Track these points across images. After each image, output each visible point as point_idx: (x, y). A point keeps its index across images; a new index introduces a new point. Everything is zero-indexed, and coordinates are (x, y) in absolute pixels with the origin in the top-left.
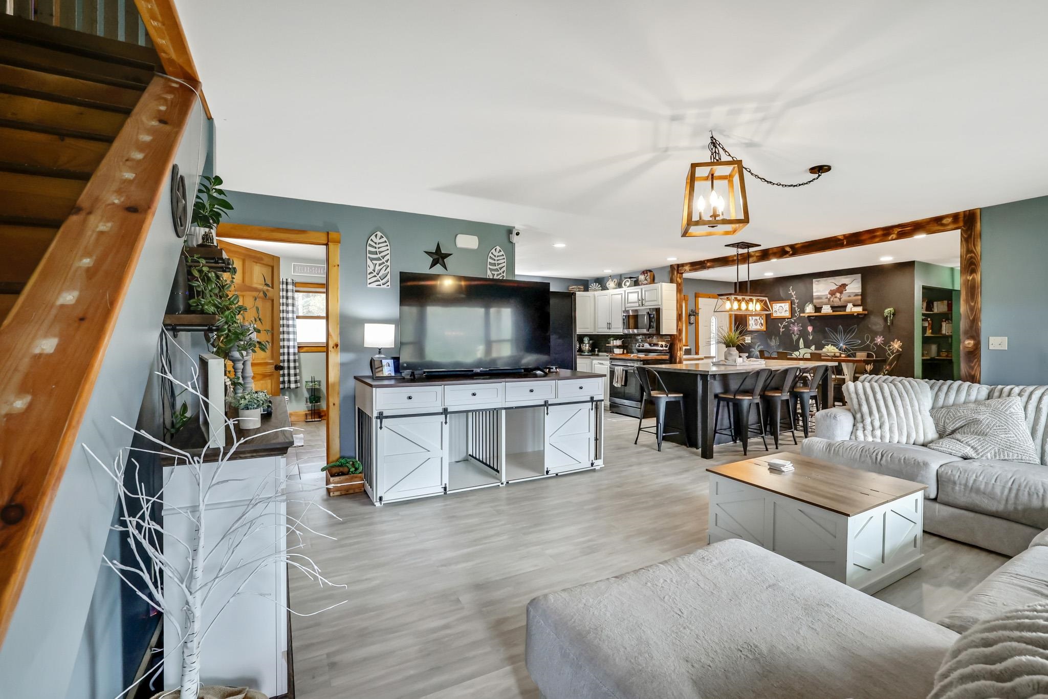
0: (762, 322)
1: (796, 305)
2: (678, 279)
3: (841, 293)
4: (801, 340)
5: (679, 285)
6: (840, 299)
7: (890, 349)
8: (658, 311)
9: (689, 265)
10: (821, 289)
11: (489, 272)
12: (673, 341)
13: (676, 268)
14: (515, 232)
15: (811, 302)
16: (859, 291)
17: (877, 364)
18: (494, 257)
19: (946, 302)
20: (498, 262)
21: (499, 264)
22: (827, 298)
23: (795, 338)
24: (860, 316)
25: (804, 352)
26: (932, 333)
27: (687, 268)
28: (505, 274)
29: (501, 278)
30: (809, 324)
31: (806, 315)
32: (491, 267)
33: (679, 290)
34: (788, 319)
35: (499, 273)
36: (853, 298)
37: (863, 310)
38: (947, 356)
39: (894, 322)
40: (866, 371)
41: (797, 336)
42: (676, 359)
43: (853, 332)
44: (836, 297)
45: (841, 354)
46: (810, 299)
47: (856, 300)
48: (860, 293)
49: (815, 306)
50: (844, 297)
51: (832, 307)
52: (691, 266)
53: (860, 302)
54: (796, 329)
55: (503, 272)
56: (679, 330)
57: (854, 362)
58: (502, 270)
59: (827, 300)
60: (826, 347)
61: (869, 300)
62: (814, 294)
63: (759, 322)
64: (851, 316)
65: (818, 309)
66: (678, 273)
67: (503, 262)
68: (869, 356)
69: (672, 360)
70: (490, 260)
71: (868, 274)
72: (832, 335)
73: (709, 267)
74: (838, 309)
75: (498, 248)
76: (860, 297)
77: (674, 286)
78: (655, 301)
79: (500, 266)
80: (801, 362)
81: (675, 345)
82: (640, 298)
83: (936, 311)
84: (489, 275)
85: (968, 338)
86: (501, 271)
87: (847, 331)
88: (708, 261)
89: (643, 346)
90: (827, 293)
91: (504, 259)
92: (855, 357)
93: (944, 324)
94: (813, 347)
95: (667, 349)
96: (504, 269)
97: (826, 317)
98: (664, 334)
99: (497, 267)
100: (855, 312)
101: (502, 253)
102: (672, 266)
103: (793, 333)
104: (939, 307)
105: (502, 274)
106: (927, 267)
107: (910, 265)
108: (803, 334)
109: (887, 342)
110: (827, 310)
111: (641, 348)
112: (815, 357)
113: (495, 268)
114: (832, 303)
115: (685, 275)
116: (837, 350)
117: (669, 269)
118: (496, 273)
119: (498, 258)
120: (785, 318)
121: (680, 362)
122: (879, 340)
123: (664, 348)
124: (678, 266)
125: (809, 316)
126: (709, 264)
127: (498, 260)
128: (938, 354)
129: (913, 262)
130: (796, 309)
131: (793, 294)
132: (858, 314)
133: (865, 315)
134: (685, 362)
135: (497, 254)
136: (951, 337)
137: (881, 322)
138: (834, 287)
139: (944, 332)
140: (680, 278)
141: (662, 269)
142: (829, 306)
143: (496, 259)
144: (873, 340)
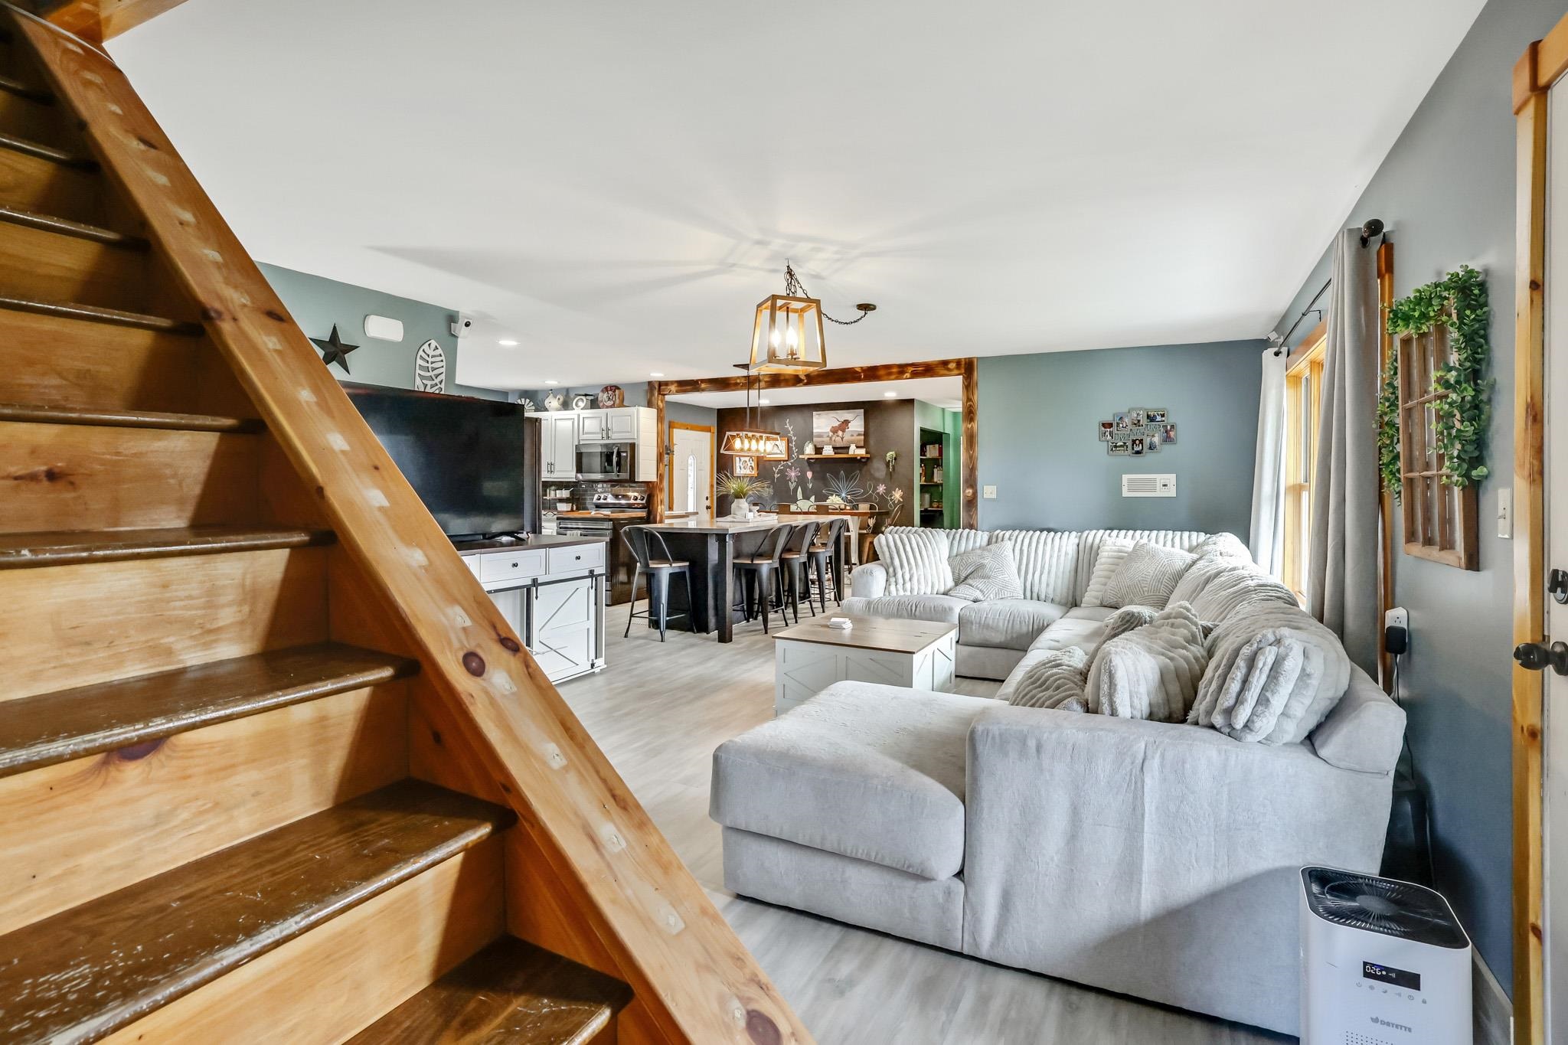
0: (753, 465)
1: (794, 443)
2: (660, 403)
3: (844, 431)
4: (800, 489)
5: (660, 411)
6: (842, 438)
7: (891, 500)
8: (633, 446)
9: (676, 385)
10: (823, 424)
11: (418, 380)
12: (650, 491)
13: (657, 387)
14: (462, 321)
15: (811, 440)
16: (862, 429)
17: (879, 517)
18: (427, 358)
19: (937, 446)
20: (433, 365)
21: (434, 369)
22: (828, 436)
23: (792, 486)
24: (863, 460)
25: (804, 505)
26: (925, 481)
27: (673, 388)
28: (443, 386)
29: (437, 392)
30: (808, 468)
31: (806, 457)
32: (422, 373)
33: (660, 419)
34: (784, 461)
35: (434, 382)
36: (856, 438)
37: (867, 453)
38: (938, 507)
39: (896, 469)
40: (869, 526)
41: (794, 484)
42: (655, 518)
43: (856, 479)
44: (838, 436)
45: (846, 506)
46: (810, 436)
47: (860, 441)
48: (863, 433)
49: (815, 446)
50: (847, 437)
51: (834, 448)
52: (678, 386)
53: (862, 444)
54: (793, 474)
55: (441, 382)
56: (660, 475)
57: (859, 514)
58: (439, 379)
59: (828, 439)
60: (830, 497)
61: (872, 442)
62: (814, 431)
63: (749, 465)
64: (854, 460)
65: (818, 450)
66: (659, 394)
67: (441, 365)
68: (872, 507)
69: (650, 518)
70: (419, 362)
71: (871, 409)
72: (833, 483)
73: (703, 390)
74: (839, 451)
75: (434, 343)
76: (863, 437)
77: (653, 412)
78: (628, 432)
79: (437, 372)
80: (799, 516)
81: (654, 496)
82: (604, 426)
83: (928, 456)
84: (419, 385)
85: (968, 487)
86: (437, 381)
87: (849, 477)
88: (703, 381)
89: (605, 499)
90: (828, 429)
91: (442, 361)
92: (857, 509)
93: (935, 471)
94: (813, 498)
95: (644, 501)
96: (443, 377)
97: (828, 460)
98: (640, 480)
99: (431, 374)
100: (858, 455)
101: (440, 351)
102: (650, 383)
103: (790, 480)
104: (932, 452)
105: (439, 386)
106: (924, 405)
107: (911, 402)
108: (802, 481)
109: (889, 491)
110: (828, 451)
111: (602, 501)
112: (823, 510)
113: (428, 374)
114: (833, 443)
115: (668, 398)
116: (842, 502)
117: (646, 387)
118: (429, 383)
119: (434, 359)
120: (780, 461)
121: (661, 522)
122: (881, 489)
123: (638, 501)
124: (661, 384)
125: (809, 459)
126: (703, 386)
127: (432, 363)
128: (931, 506)
129: (913, 400)
130: (794, 448)
131: (790, 429)
132: (862, 458)
133: (868, 458)
134: (667, 521)
135: (431, 353)
136: (942, 485)
137: (883, 467)
138: (837, 424)
139: (935, 480)
140: (662, 402)
141: (634, 386)
142: (831, 446)
143: (430, 360)
144: (875, 489)
